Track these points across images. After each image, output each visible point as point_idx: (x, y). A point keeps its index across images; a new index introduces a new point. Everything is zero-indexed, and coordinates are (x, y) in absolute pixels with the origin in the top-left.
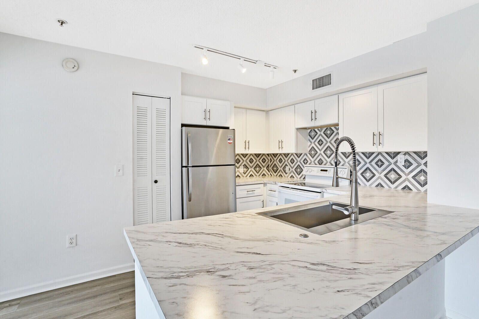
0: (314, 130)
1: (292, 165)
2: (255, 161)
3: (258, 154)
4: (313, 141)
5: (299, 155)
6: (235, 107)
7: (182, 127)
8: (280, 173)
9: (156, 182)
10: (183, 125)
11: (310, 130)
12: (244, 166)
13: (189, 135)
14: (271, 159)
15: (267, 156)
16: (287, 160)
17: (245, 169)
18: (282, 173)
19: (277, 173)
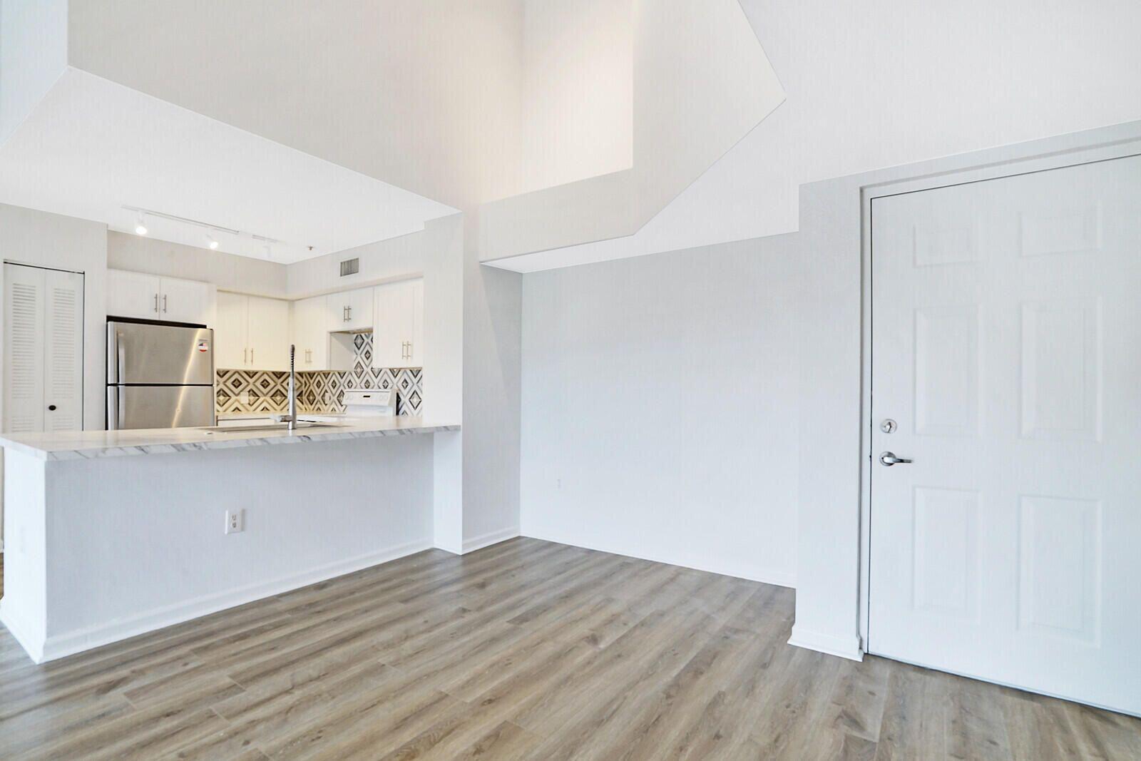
0: (361, 336)
1: (334, 391)
2: (272, 384)
3: (280, 373)
4: (359, 352)
5: (342, 375)
6: (219, 291)
7: (107, 321)
8: (318, 405)
9: (52, 408)
10: (110, 318)
11: (356, 335)
12: (249, 391)
13: (121, 335)
14: (305, 382)
15: (299, 377)
16: (327, 383)
17: (252, 398)
18: (321, 404)
19: (313, 405)
